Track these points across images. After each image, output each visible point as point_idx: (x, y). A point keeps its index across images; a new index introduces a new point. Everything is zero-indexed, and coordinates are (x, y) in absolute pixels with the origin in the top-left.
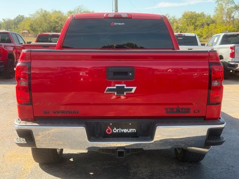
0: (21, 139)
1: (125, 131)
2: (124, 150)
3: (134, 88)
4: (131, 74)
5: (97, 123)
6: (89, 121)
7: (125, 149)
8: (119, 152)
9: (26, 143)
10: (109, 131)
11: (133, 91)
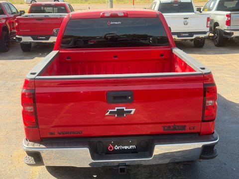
0: (30, 157)
1: (126, 147)
2: (124, 167)
3: (133, 110)
4: (130, 98)
5: (100, 142)
6: (92, 140)
7: (126, 166)
8: (121, 169)
9: (35, 163)
10: (111, 148)
11: (132, 113)
